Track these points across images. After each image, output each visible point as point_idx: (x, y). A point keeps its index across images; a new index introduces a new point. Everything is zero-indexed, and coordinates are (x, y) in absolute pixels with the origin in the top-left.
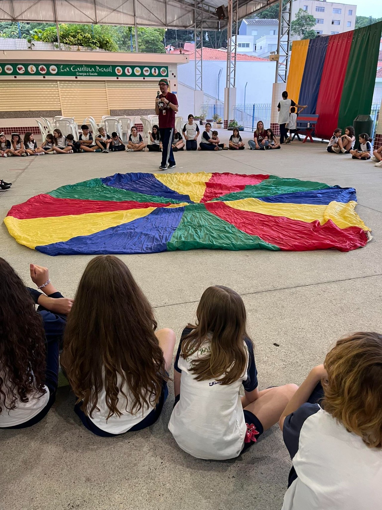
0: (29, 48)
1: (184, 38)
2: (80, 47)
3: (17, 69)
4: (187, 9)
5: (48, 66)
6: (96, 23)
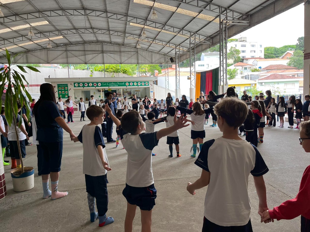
2: (114, 73)
5: (97, 83)
6: (121, 63)
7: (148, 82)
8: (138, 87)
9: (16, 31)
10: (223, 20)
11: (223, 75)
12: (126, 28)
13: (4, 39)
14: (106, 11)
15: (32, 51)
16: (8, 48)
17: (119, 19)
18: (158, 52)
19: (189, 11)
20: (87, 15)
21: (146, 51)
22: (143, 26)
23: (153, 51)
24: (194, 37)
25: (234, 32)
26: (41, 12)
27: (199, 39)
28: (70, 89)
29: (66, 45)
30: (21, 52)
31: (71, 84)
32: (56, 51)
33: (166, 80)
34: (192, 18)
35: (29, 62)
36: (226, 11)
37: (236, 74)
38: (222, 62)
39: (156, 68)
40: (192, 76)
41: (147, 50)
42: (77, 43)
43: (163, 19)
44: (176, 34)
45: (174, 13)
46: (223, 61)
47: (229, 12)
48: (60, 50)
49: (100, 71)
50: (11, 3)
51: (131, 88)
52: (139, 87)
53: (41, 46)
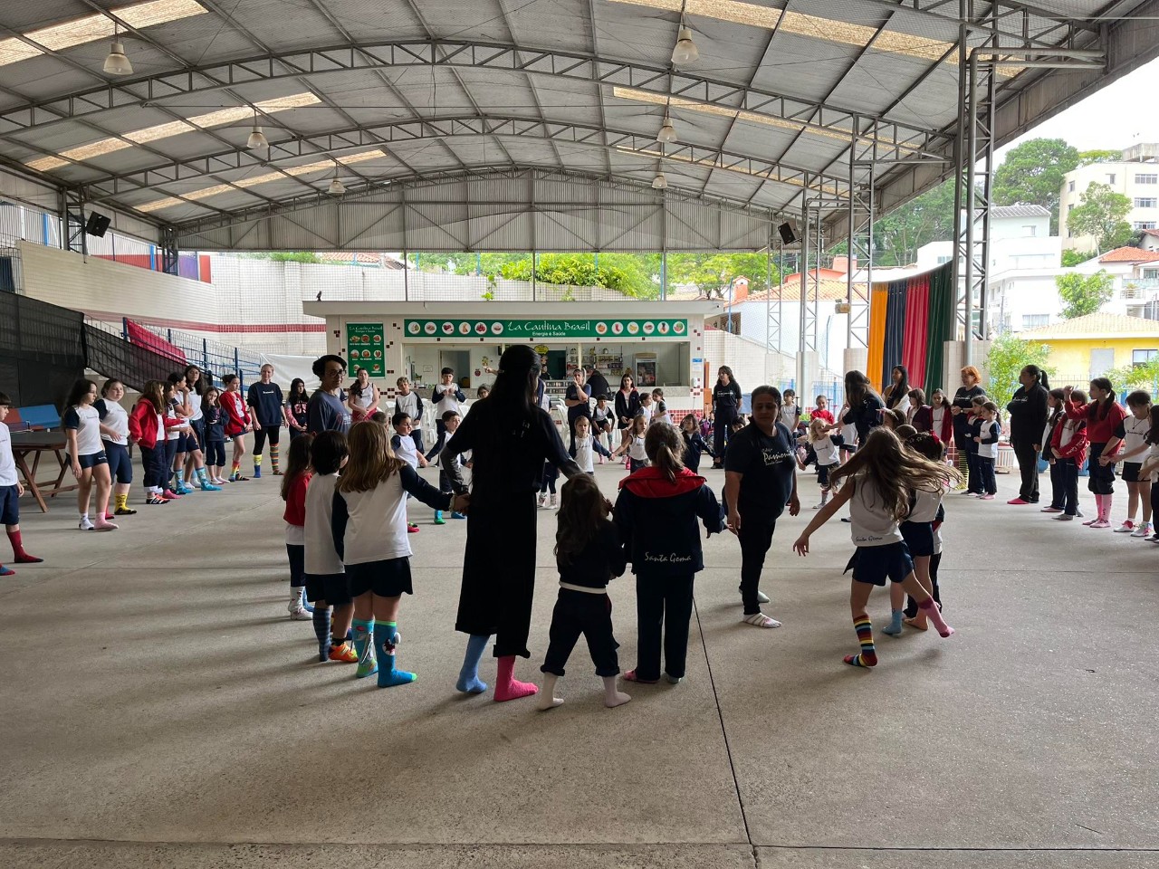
4: (759, 220)
5: (489, 323)
6: (597, 250)
7: (685, 321)
8: (644, 339)
9: (208, 131)
10: (978, 51)
11: (967, 297)
12: (600, 105)
13: (176, 162)
14: (510, 45)
15: (287, 205)
16: (202, 196)
17: (560, 74)
18: (744, 207)
19: (837, 23)
20: (441, 63)
21: (696, 201)
22: (663, 99)
23: (724, 200)
24: (872, 136)
25: (1042, 106)
26: (278, 57)
27: (895, 142)
28: (392, 343)
29: (399, 182)
30: (246, 212)
31: (395, 325)
32: (366, 206)
33: (769, 315)
34: (850, 52)
35: (278, 245)
36: (991, 14)
37: (1101, 296)
38: (964, 238)
39: (759, 267)
40: (855, 299)
41: (699, 197)
42: (440, 176)
43: (732, 65)
44: (800, 127)
45: (771, 33)
46: (968, 232)
47: (1007, 14)
48: (383, 203)
49: (519, 278)
50: (162, 24)
51: (622, 345)
52: (648, 339)
53: (315, 188)
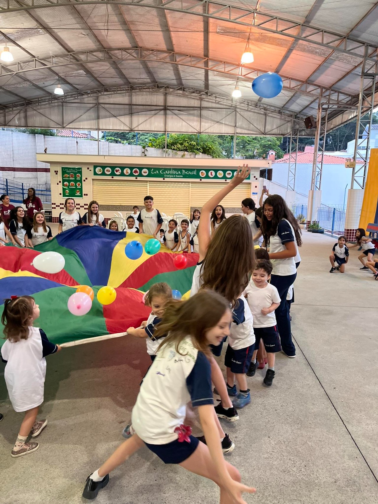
0: (143, 152)
1: (306, 142)
2: (186, 152)
3: (115, 171)
4: (286, 119)
5: (141, 169)
6: (199, 133)
8: (226, 180)
15: (34, 102)
18: (280, 111)
28: (86, 179)
29: (95, 92)
31: (88, 168)
32: (77, 105)
33: (289, 171)
35: (30, 124)
40: (358, 160)
48: (87, 103)
53: (49, 93)
